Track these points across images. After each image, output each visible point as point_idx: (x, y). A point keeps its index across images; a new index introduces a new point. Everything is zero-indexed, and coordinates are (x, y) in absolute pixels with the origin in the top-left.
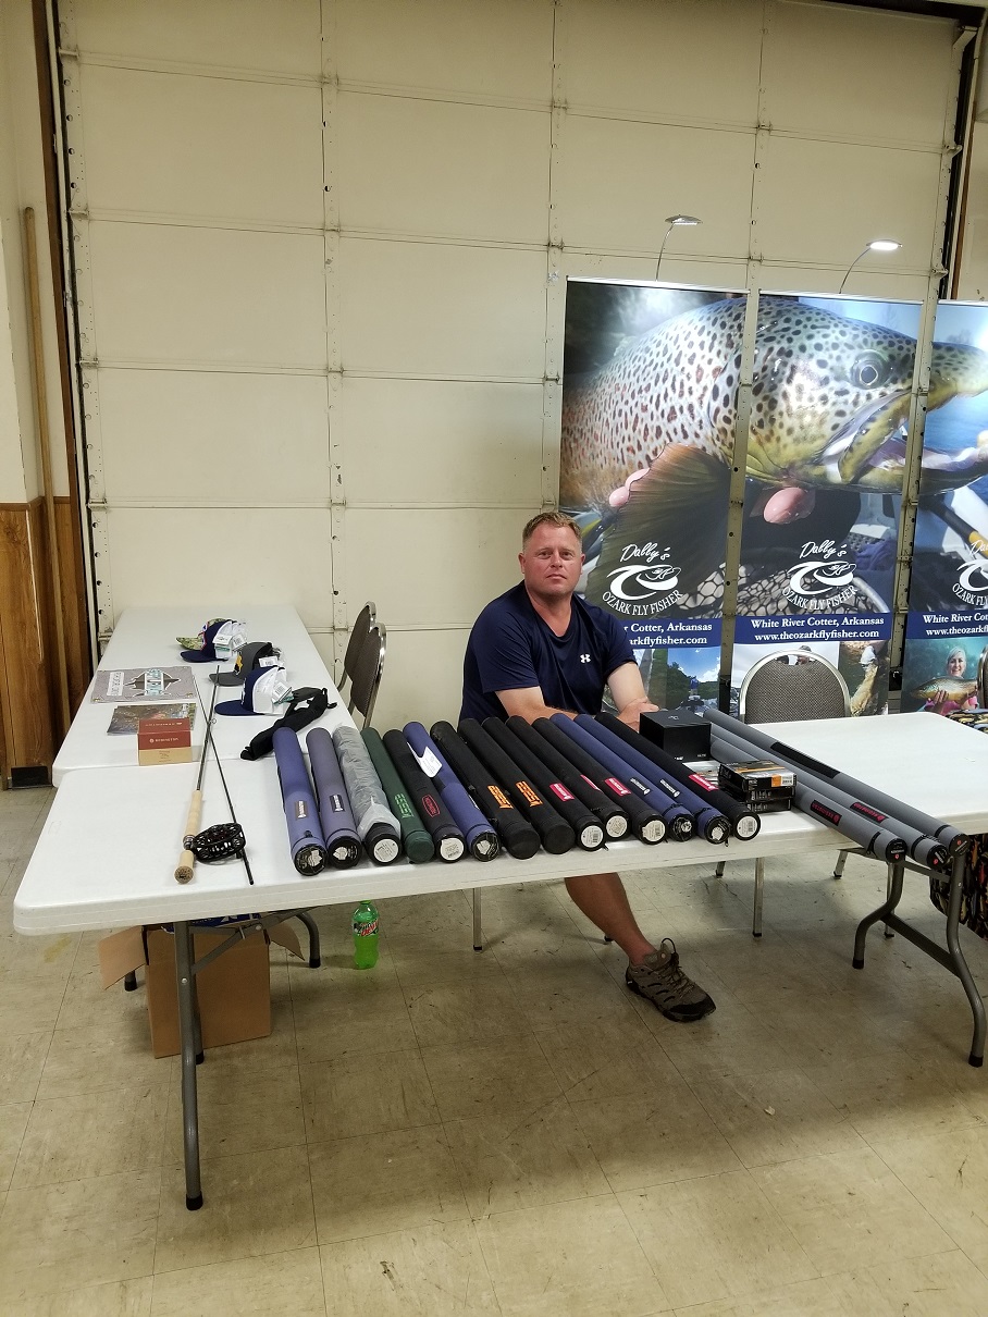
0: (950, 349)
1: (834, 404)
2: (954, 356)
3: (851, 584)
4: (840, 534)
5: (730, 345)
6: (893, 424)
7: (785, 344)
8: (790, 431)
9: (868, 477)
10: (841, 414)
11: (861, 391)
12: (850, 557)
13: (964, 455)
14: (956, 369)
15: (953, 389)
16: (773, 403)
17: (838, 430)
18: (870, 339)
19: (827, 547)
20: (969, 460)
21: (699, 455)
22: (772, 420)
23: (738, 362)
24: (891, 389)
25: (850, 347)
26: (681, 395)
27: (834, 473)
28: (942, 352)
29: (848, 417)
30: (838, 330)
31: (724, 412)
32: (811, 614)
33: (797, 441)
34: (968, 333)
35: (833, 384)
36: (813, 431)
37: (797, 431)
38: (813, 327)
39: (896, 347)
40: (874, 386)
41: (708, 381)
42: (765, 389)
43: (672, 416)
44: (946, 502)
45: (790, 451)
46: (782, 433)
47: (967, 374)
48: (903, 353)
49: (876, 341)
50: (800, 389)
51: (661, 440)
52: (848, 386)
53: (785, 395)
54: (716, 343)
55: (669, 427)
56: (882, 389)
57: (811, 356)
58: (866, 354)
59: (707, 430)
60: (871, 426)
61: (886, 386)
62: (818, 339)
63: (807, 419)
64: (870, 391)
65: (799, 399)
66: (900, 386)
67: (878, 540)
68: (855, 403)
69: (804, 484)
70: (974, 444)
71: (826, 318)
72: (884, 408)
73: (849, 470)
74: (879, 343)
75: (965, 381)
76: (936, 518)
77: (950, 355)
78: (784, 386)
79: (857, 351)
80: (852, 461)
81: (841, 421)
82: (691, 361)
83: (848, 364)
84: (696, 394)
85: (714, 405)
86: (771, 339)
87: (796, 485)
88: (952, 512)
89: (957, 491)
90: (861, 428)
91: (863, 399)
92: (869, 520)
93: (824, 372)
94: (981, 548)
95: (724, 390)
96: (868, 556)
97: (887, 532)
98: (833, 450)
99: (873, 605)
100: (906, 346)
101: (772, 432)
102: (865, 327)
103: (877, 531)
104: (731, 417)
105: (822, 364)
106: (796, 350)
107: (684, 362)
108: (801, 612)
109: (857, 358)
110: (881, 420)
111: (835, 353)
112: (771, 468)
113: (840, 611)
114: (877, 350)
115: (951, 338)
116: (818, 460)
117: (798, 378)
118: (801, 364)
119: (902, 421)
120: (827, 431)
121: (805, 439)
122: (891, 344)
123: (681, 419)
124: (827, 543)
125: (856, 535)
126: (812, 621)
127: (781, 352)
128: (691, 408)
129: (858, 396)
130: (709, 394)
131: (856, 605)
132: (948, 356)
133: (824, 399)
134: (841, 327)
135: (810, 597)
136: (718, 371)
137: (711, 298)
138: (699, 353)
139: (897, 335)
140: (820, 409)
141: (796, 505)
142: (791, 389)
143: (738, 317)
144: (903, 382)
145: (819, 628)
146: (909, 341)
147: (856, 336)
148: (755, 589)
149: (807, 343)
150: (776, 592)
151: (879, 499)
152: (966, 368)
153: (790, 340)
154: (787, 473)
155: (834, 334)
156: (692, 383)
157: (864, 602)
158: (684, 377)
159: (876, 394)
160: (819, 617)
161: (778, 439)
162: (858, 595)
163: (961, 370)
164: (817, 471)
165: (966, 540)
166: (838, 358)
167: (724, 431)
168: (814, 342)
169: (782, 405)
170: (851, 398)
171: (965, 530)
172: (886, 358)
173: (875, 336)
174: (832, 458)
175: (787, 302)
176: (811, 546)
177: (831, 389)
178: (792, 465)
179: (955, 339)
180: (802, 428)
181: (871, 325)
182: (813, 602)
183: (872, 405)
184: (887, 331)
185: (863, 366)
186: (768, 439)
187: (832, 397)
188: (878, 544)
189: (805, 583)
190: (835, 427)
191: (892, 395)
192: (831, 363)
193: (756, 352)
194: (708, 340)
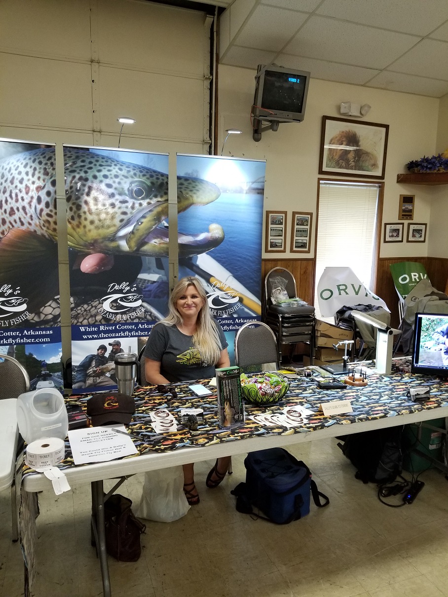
0: (186, 179)
1: (120, 208)
2: (189, 183)
3: (141, 306)
4: (132, 279)
5: (46, 173)
6: (158, 219)
7: (83, 174)
8: (92, 222)
9: (145, 248)
10: (124, 213)
11: (135, 201)
12: (139, 291)
13: (202, 237)
14: (191, 191)
15: (191, 201)
16: (79, 207)
17: (124, 222)
18: (138, 173)
19: (125, 286)
20: (205, 239)
21: (32, 235)
22: (79, 216)
23: (54, 183)
24: (154, 201)
25: (126, 177)
26: (17, 201)
27: (124, 245)
28: (182, 181)
29: (129, 216)
30: (117, 168)
31: (46, 211)
32: (119, 323)
33: (97, 228)
34: (197, 172)
35: (117, 197)
36: (108, 222)
37: (97, 222)
38: (101, 165)
39: (154, 178)
40: (143, 199)
41: (34, 193)
42: (74, 199)
43: (12, 212)
44: (193, 262)
45: (93, 234)
46: (87, 223)
47: (198, 193)
48: (160, 181)
49: (141, 174)
50: (96, 199)
51: (6, 227)
52: (127, 198)
53: (86, 202)
54: (37, 172)
55: (12, 219)
56: (148, 200)
57: (101, 181)
58: (136, 181)
59: (36, 221)
60: (143, 220)
61: (151, 199)
62: (105, 172)
63: (103, 216)
64: (141, 201)
65: (96, 204)
66: (159, 199)
67: (154, 282)
68: (133, 208)
69: (105, 251)
70: (208, 231)
71: (108, 161)
72: (150, 211)
73: (133, 244)
74: (144, 175)
75: (198, 197)
76: (188, 270)
77: (188, 184)
78: (85, 197)
79: (130, 180)
80: (134, 239)
81: (125, 217)
82: (21, 182)
83: (126, 186)
84: (27, 201)
85: (39, 207)
86: (74, 171)
87: (100, 252)
88: (198, 267)
89: (199, 256)
90: (138, 221)
91: (137, 205)
92: (148, 271)
93: (110, 191)
94: (218, 285)
95: (45, 198)
96: (150, 291)
97: (160, 278)
98: (122, 233)
99: (156, 317)
100: (161, 178)
101: (80, 223)
102: (134, 167)
103: (154, 277)
104: (53, 214)
105: (109, 186)
106: (90, 178)
107: (16, 182)
108: (112, 322)
109: (131, 183)
110: (149, 217)
111: (117, 180)
112: (82, 242)
113: (136, 321)
114: (143, 179)
115: (186, 174)
116: (113, 238)
117: (94, 193)
118: (95, 185)
119: (163, 218)
120: (117, 222)
121: (103, 227)
122: (152, 176)
123: (19, 215)
124: (124, 284)
125: (141, 279)
126: (119, 327)
127: (80, 179)
128: (24, 208)
129: (134, 204)
130: (35, 201)
131: (145, 317)
132: (186, 183)
133: (113, 205)
134: (119, 166)
135: (117, 314)
136: (39, 189)
137: (30, 148)
138: (26, 178)
139: (155, 172)
140: (111, 210)
141: (101, 263)
142: (90, 200)
143: (50, 158)
144: (161, 197)
145: (124, 331)
146: (163, 175)
147: (129, 171)
148: (80, 310)
149: (97, 174)
150: (93, 311)
151: (153, 260)
152: (197, 190)
153: (86, 172)
154: (93, 246)
155: (115, 170)
156: (23, 194)
157: (150, 315)
158: (17, 191)
159: (145, 203)
160: (123, 324)
161: (85, 227)
162: (146, 311)
163: (195, 191)
164: (113, 245)
165: (208, 281)
166: (119, 183)
167: (48, 222)
168: (102, 173)
169: (85, 208)
170: (130, 205)
171: (207, 277)
172: (149, 183)
173: (141, 172)
174: (122, 238)
175: (81, 151)
176: (114, 286)
177: (117, 200)
178: (96, 241)
179: (189, 174)
180: (100, 220)
181: (138, 165)
182: (119, 316)
183: (143, 209)
184: (148, 170)
185: (135, 187)
186: (78, 226)
187: (118, 204)
188: (155, 284)
189: (113, 306)
190: (122, 221)
191: (154, 204)
192: (115, 185)
193: (65, 178)
194: (31, 171)
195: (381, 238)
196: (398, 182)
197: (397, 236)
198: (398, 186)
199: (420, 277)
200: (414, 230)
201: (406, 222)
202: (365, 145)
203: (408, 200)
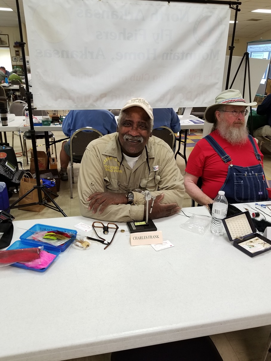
195: (12, 61)
196: (14, 47)
197: (16, 60)
198: (14, 48)
199: (19, 69)
200: (21, 59)
201: (18, 57)
202: (2, 39)
203: (17, 51)
